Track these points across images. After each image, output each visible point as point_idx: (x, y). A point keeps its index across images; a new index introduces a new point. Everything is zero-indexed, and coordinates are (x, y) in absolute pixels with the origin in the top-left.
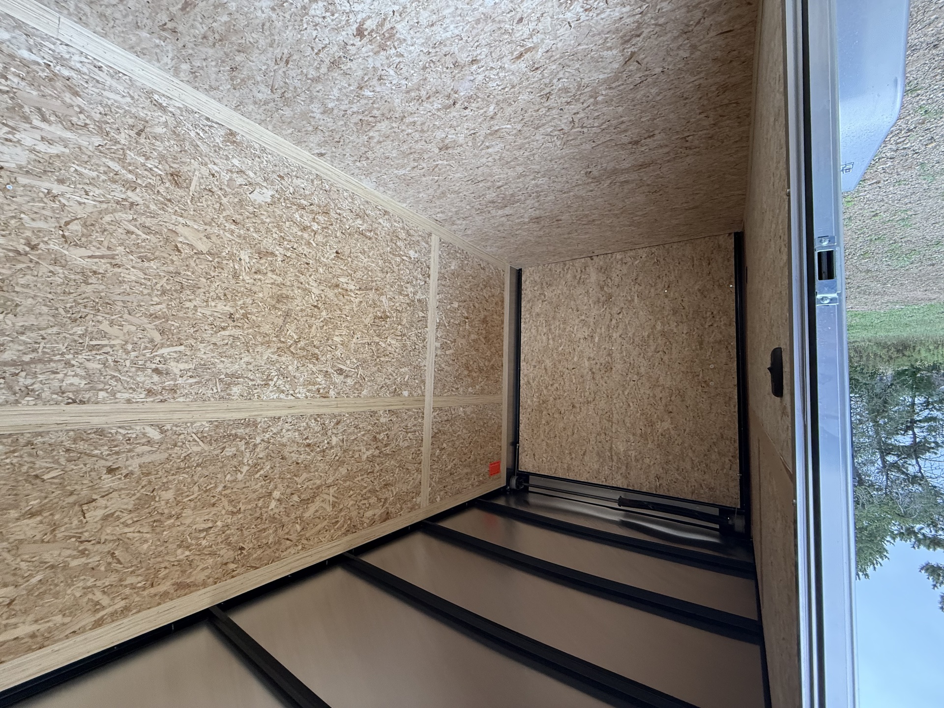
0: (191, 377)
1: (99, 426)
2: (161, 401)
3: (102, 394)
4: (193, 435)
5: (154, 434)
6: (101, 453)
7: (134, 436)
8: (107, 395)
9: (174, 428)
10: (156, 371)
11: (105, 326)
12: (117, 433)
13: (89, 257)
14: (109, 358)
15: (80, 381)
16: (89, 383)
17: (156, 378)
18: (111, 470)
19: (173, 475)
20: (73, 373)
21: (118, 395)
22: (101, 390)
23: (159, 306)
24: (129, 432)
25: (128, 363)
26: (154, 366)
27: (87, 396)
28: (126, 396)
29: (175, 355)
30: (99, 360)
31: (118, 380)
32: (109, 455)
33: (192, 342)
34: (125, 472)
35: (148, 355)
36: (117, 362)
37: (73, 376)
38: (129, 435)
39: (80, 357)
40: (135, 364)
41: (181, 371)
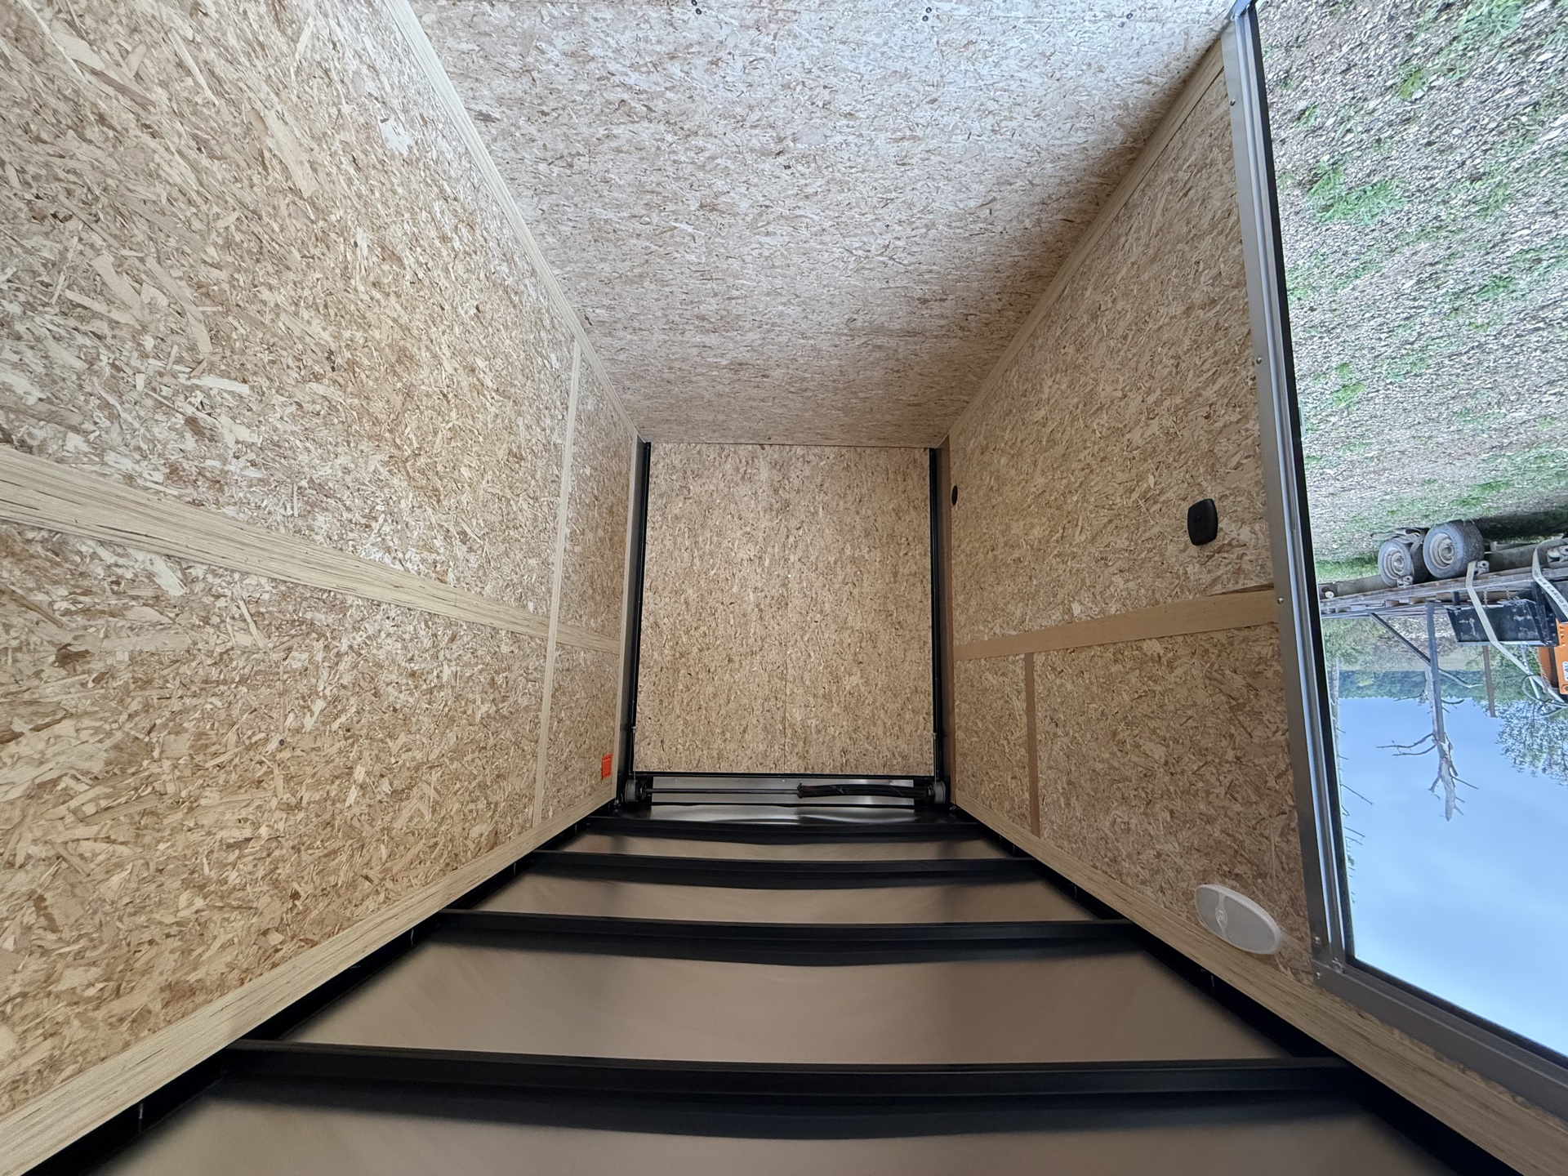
0: (253, 464)
1: (58, 526)
2: (193, 503)
3: (74, 441)
4: (241, 603)
5: (170, 582)
6: (51, 604)
7: (129, 575)
8: (85, 448)
9: (210, 578)
10: (191, 422)
11: (104, 264)
12: (94, 556)
13: (94, 72)
14: (103, 350)
15: (30, 388)
16: (48, 401)
17: (190, 443)
18: (67, 658)
19: (194, 695)
20: (16, 358)
21: (110, 457)
22: (76, 430)
23: (215, 273)
24: (121, 561)
25: (140, 381)
26: (190, 411)
27: (40, 434)
28: (127, 465)
29: (232, 402)
30: (80, 348)
31: (114, 417)
32: (67, 612)
33: (263, 382)
34: (97, 666)
35: (182, 379)
36: (119, 369)
37: (15, 366)
38: (120, 571)
39: (38, 319)
40: (154, 390)
41: (237, 442)
